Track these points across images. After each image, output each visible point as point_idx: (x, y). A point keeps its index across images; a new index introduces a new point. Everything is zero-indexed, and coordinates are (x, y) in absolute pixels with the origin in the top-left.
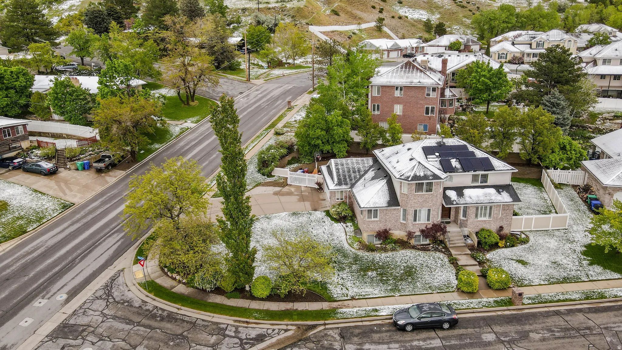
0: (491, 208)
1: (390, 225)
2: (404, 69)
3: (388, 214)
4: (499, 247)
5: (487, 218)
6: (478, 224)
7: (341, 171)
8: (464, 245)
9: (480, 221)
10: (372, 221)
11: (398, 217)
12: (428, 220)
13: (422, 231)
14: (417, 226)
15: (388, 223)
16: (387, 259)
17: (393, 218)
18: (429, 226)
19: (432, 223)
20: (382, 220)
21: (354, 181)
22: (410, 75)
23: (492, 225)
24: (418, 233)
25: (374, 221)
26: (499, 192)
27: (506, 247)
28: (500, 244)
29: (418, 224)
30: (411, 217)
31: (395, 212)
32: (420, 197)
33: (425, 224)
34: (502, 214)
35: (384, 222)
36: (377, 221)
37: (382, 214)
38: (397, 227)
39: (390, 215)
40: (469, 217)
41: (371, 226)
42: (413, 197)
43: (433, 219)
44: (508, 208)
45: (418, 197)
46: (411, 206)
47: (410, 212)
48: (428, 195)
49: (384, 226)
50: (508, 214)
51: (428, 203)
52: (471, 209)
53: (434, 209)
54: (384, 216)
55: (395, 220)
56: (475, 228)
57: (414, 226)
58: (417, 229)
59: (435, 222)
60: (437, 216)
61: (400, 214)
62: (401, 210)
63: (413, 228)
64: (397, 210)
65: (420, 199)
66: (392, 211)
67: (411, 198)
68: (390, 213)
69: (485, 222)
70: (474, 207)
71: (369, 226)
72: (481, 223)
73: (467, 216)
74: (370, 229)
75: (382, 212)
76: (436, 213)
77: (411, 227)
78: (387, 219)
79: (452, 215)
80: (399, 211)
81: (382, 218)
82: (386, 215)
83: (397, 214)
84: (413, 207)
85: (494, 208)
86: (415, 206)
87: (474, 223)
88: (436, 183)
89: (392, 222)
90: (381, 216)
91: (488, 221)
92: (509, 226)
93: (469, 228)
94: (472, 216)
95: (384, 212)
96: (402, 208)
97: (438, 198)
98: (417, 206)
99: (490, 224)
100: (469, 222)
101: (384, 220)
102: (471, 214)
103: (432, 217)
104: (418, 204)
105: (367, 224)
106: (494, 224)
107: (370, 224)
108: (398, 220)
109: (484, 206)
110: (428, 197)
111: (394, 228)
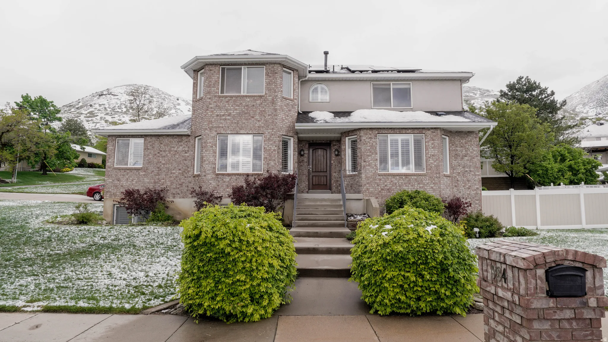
3: (164, 154)
5: (411, 170)
6: (388, 182)
9: (394, 176)
11: (188, 163)
14: (227, 179)
15: (163, 176)
17: (175, 164)
19: (266, 175)
20: (151, 168)
23: (427, 188)
25: (131, 169)
30: (209, 155)
31: (181, 148)
32: (231, 102)
33: (246, 174)
34: (452, 167)
35: (156, 172)
36: (138, 170)
37: (149, 151)
38: (186, 188)
39: (168, 155)
40: (363, 164)
41: (124, 183)
42: (215, 102)
43: (268, 164)
44: (464, 152)
45: (227, 102)
46: (211, 125)
47: (208, 141)
48: (252, 99)
49: (155, 183)
50: (467, 169)
51: (253, 119)
52: (364, 138)
53: (268, 137)
54: (155, 159)
55: (180, 170)
56: (383, 194)
57: (219, 180)
58: (228, 190)
59: (273, 172)
60: (276, 156)
61: (192, 153)
62: (195, 141)
63: (218, 186)
64: (186, 140)
65: (232, 108)
66: (173, 146)
67: (210, 106)
68: (170, 151)
69: (407, 179)
70: (370, 134)
71: (118, 181)
72: (396, 181)
73: (359, 160)
74: (121, 190)
75: (151, 146)
76: (274, 146)
77: (211, 183)
78: (162, 166)
79: (335, 181)
80: (190, 144)
81: (150, 162)
82: (159, 155)
83: (186, 153)
84: (215, 129)
85: (427, 140)
86: (219, 127)
87: (378, 181)
88: (270, 67)
89: (174, 173)
90: (147, 158)
91: (415, 177)
92: (477, 202)
93: (367, 194)
94: (369, 160)
95: (155, 148)
96: (197, 139)
97: (277, 108)
98: (226, 125)
99: (421, 186)
100: (363, 176)
101: (154, 169)
102: (368, 154)
103: (264, 158)
104: (228, 121)
105: (114, 175)
106: (432, 185)
107: (122, 176)
108: (189, 169)
109: (399, 137)
110: (250, 104)
111: (178, 190)
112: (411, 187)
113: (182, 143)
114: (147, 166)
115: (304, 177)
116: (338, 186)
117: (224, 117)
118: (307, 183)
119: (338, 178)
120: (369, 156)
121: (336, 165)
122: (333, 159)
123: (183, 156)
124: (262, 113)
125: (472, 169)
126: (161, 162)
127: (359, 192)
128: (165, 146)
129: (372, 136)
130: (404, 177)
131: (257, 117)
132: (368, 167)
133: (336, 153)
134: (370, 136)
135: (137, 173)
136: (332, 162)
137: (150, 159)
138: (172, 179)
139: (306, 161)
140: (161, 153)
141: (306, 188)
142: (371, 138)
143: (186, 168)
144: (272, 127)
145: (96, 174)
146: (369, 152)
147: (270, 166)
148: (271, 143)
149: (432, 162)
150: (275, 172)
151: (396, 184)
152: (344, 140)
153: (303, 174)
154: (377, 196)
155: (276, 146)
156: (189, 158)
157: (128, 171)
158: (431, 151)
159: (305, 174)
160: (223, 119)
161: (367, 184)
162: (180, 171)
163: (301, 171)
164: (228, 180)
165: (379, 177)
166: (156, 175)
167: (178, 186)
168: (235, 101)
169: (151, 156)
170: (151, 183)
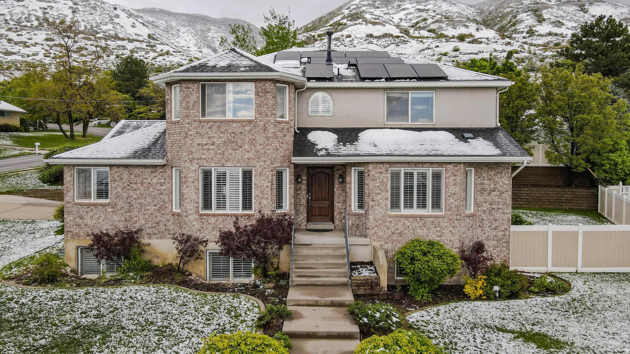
0: (437, 176)
1: (143, 222)
3: (135, 187)
4: (467, 298)
5: (429, 211)
6: (400, 225)
9: (407, 217)
10: (89, 205)
11: (165, 198)
13: (225, 237)
14: (212, 220)
15: (136, 212)
17: (149, 199)
18: (243, 223)
19: (258, 216)
20: (120, 203)
23: (446, 232)
24: (214, 244)
25: (95, 205)
26: (465, 140)
27: (488, 297)
28: (468, 289)
29: (214, 215)
30: (195, 194)
31: (155, 180)
32: (215, 128)
33: (235, 216)
34: (477, 205)
35: (126, 208)
36: (104, 205)
37: (116, 183)
38: (164, 227)
39: (141, 188)
40: (371, 203)
41: (88, 220)
42: (195, 128)
43: (260, 203)
44: (492, 186)
45: (210, 128)
46: (191, 156)
47: (189, 175)
48: (239, 125)
49: (126, 221)
50: (494, 207)
51: (241, 149)
52: (373, 173)
53: (259, 171)
54: (125, 192)
55: (155, 205)
56: (394, 238)
57: (203, 221)
58: (214, 233)
59: (267, 212)
60: (270, 194)
61: (169, 185)
62: (172, 172)
63: (203, 228)
64: (161, 170)
65: (216, 135)
66: (145, 177)
67: (189, 133)
68: (142, 183)
69: (422, 222)
70: (380, 168)
71: (81, 218)
72: (409, 224)
73: (366, 199)
74: (85, 230)
75: (118, 176)
76: (267, 182)
77: (194, 226)
78: (134, 201)
79: (338, 213)
80: (166, 175)
81: (118, 196)
82: (128, 187)
83: (162, 185)
84: (196, 161)
85: (447, 176)
86: (201, 159)
87: (388, 224)
88: (261, 85)
89: (148, 210)
90: (114, 192)
91: (432, 219)
92: (505, 245)
93: (375, 238)
94: (378, 199)
95: (125, 179)
96: (174, 169)
97: (270, 135)
98: (210, 156)
99: (438, 229)
100: (371, 217)
101: (124, 205)
102: (378, 192)
103: (255, 196)
104: (212, 152)
105: (75, 212)
106: (451, 229)
107: (85, 213)
108: (166, 205)
109: (416, 171)
110: (238, 131)
111: (154, 230)
112: (426, 231)
113: (157, 174)
114: (115, 201)
115: (302, 207)
116: (342, 219)
117: (206, 147)
118: (306, 215)
119: (341, 209)
120: (378, 194)
121: (339, 194)
122: (337, 186)
123: (158, 190)
124: (252, 142)
125: (500, 207)
126: (131, 197)
127: (366, 236)
128: (135, 177)
129: (383, 170)
130: (418, 219)
131: (246, 147)
132: (377, 208)
133: (341, 180)
134: (380, 170)
135: (104, 209)
136: (335, 190)
137: (118, 192)
138: (146, 216)
139: (304, 188)
140: (131, 185)
141: (304, 221)
142: (381, 173)
143: (163, 203)
144: (264, 159)
145: (16, 142)
146: (378, 189)
147: (262, 205)
148: (263, 178)
149: (452, 201)
150: (268, 213)
151: (409, 227)
152: (349, 170)
153: (301, 205)
154: (387, 241)
155: (269, 182)
156: (165, 192)
157: (92, 207)
158: (452, 189)
159: (303, 205)
160: (206, 149)
161: (376, 226)
162: (156, 208)
163: (298, 200)
164: (214, 221)
165: (390, 219)
166: (126, 212)
167: (155, 225)
168: (219, 127)
169: (119, 190)
170: (122, 221)
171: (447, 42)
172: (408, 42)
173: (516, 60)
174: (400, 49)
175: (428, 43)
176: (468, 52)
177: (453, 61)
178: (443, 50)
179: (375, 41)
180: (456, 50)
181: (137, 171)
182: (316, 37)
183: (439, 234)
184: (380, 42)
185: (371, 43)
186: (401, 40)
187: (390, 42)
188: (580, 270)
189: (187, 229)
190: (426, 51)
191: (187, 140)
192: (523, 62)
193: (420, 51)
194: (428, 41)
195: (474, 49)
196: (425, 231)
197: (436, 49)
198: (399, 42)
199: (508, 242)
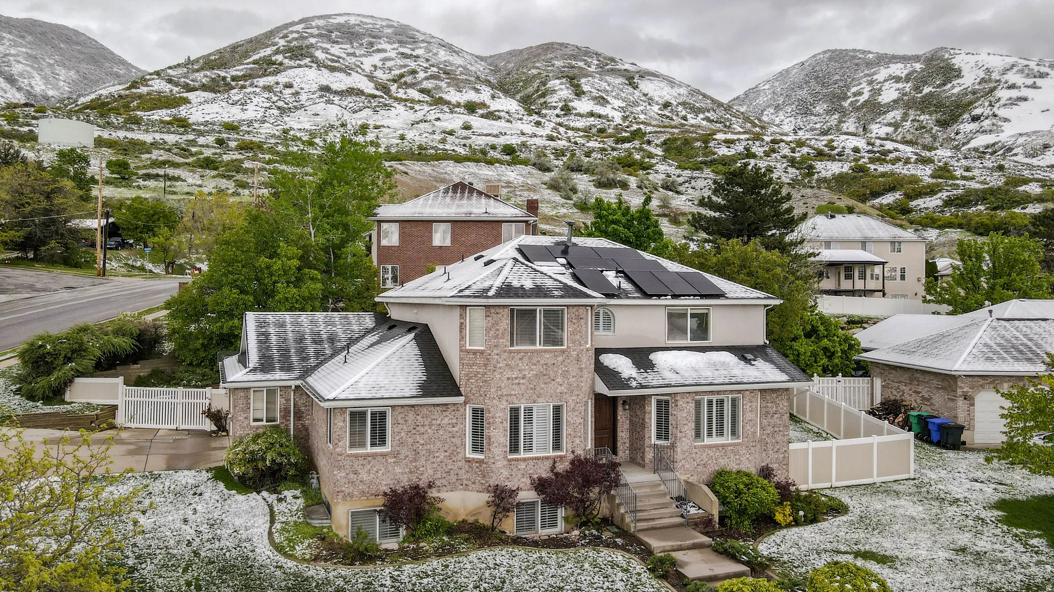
0: (734, 402)
1: (431, 472)
2: (450, 194)
3: (421, 429)
4: (777, 526)
5: (727, 439)
6: (704, 457)
7: (273, 339)
8: (679, 520)
9: (710, 447)
10: (366, 457)
11: (457, 441)
12: (557, 446)
13: (541, 485)
14: (522, 465)
15: (422, 461)
16: (425, 581)
17: (439, 444)
18: (562, 467)
19: (571, 457)
20: (404, 452)
21: (313, 362)
22: (465, 202)
23: (743, 459)
24: (527, 495)
25: (374, 456)
26: (747, 361)
27: (797, 523)
28: (779, 517)
29: (525, 460)
30: (498, 434)
31: (446, 421)
32: (526, 360)
33: (547, 458)
34: (762, 428)
35: (411, 457)
36: (384, 455)
37: (400, 426)
38: (456, 477)
39: (429, 431)
40: (679, 435)
41: (364, 476)
42: (505, 360)
43: (571, 442)
44: (775, 409)
45: (521, 359)
46: (500, 393)
47: (497, 415)
48: (552, 355)
49: (411, 472)
50: (776, 429)
51: (553, 382)
52: (681, 403)
53: (572, 406)
54: (410, 437)
55: (446, 451)
56: (699, 470)
57: (512, 467)
58: (523, 480)
59: (582, 452)
61: (462, 426)
62: (465, 410)
63: (511, 475)
64: (453, 408)
65: (527, 367)
66: (434, 417)
67: (498, 365)
68: (430, 425)
69: (724, 451)
70: (687, 398)
71: (355, 474)
72: (712, 454)
74: (360, 487)
75: (402, 418)
76: (580, 418)
77: (502, 473)
78: (421, 447)
79: (622, 443)
80: (458, 414)
81: (402, 443)
82: (414, 431)
83: (453, 427)
84: (505, 398)
85: (744, 402)
86: (511, 395)
87: (694, 456)
88: (574, 310)
89: (438, 457)
90: (398, 438)
91: (732, 448)
92: (784, 467)
93: (682, 471)
94: (685, 430)
95: (409, 422)
96: (468, 406)
97: (583, 366)
98: (520, 392)
99: (738, 457)
100: (679, 450)
101: (409, 453)
102: (685, 422)
103: (568, 435)
104: (522, 386)
105: (347, 466)
106: (748, 456)
107: (360, 466)
108: (459, 450)
109: (715, 398)
110: (551, 362)
111: (444, 481)
113: (448, 413)
114: (398, 449)
116: (625, 450)
117: (517, 381)
119: (625, 439)
120: (685, 424)
121: (623, 422)
123: (449, 432)
124: (565, 374)
125: (781, 429)
126: (418, 442)
128: (423, 417)
129: (689, 400)
130: (719, 448)
132: (684, 439)
133: (627, 407)
134: (687, 400)
135: (384, 460)
137: (402, 438)
138: (435, 465)
140: (418, 429)
142: (688, 402)
143: (455, 448)
144: (577, 392)
146: (685, 420)
147: (575, 445)
148: (576, 414)
149: (749, 428)
151: (712, 457)
152: (649, 399)
154: (693, 473)
155: (582, 418)
156: (458, 434)
157: (370, 459)
158: (748, 416)
160: (516, 384)
161: (683, 459)
162: (447, 454)
164: (524, 467)
165: (695, 450)
166: (411, 462)
167: (444, 475)
168: (530, 358)
169: (403, 434)
170: (405, 473)
171: (452, 112)
172: (391, 106)
173: (554, 151)
174: (380, 118)
175: (423, 113)
176: (485, 132)
177: (465, 145)
178: (449, 126)
179: (336, 99)
180: (467, 127)
181: (425, 411)
182: (229, 79)
183: (738, 462)
184: (346, 103)
185: (330, 102)
186: (379, 102)
187: (361, 104)
188: (835, 484)
189: (495, 478)
190: (422, 126)
191: (496, 373)
192: (563, 155)
193: (413, 124)
194: (422, 108)
195: (492, 129)
196: (727, 460)
197: (437, 123)
198: (378, 106)
199: (787, 464)
